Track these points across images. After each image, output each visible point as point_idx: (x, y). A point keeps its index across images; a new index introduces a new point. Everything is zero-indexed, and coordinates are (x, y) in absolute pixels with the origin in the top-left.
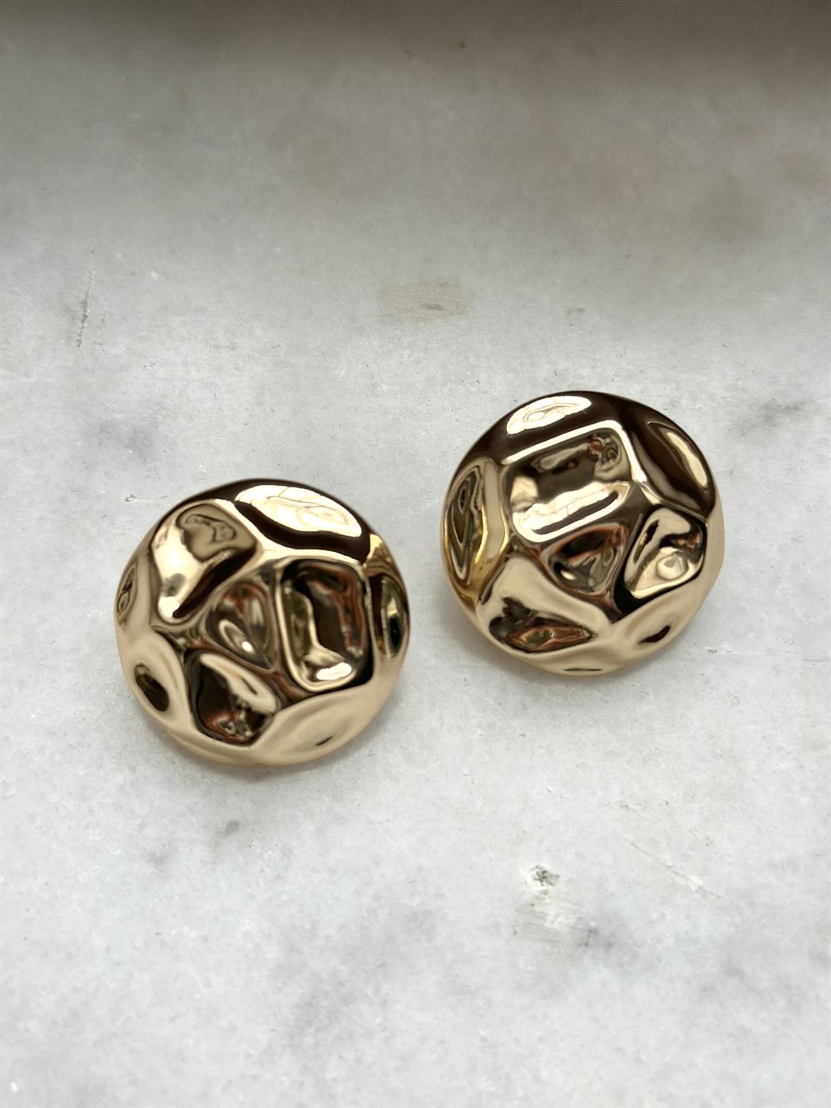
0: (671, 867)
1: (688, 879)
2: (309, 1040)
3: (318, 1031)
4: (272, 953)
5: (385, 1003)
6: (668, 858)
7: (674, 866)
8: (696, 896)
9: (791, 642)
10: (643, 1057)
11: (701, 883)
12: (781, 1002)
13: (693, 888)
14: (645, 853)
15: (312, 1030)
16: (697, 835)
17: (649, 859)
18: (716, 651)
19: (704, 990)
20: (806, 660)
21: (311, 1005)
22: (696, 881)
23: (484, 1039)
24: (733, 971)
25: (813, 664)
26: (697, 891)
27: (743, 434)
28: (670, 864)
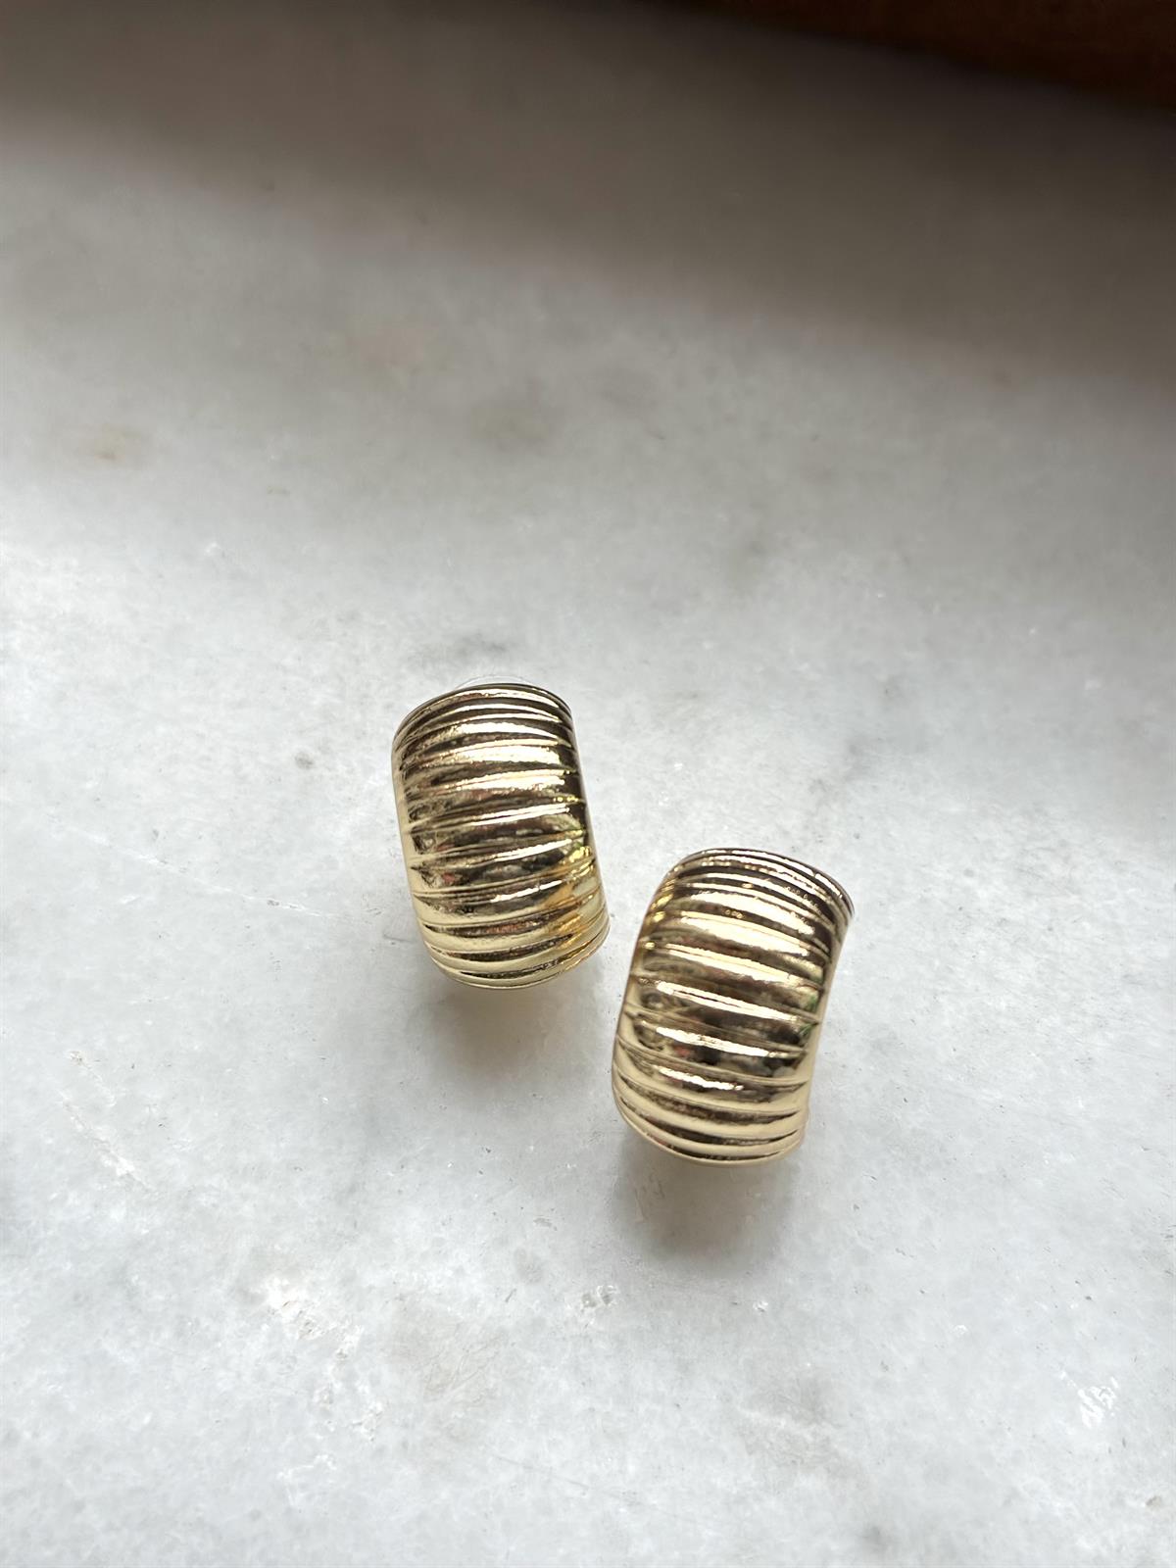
0: (102, 1142)
1: (117, 1161)
6: (103, 1132)
7: (106, 1142)
8: (118, 1183)
9: (376, 912)
11: (131, 1168)
12: (167, 1334)
13: (119, 1172)
14: (77, 1118)
16: (154, 1110)
17: (80, 1127)
18: (278, 904)
20: (385, 937)
22: (125, 1166)
25: (393, 944)
26: (122, 1177)
27: (424, 666)
28: (103, 1139)
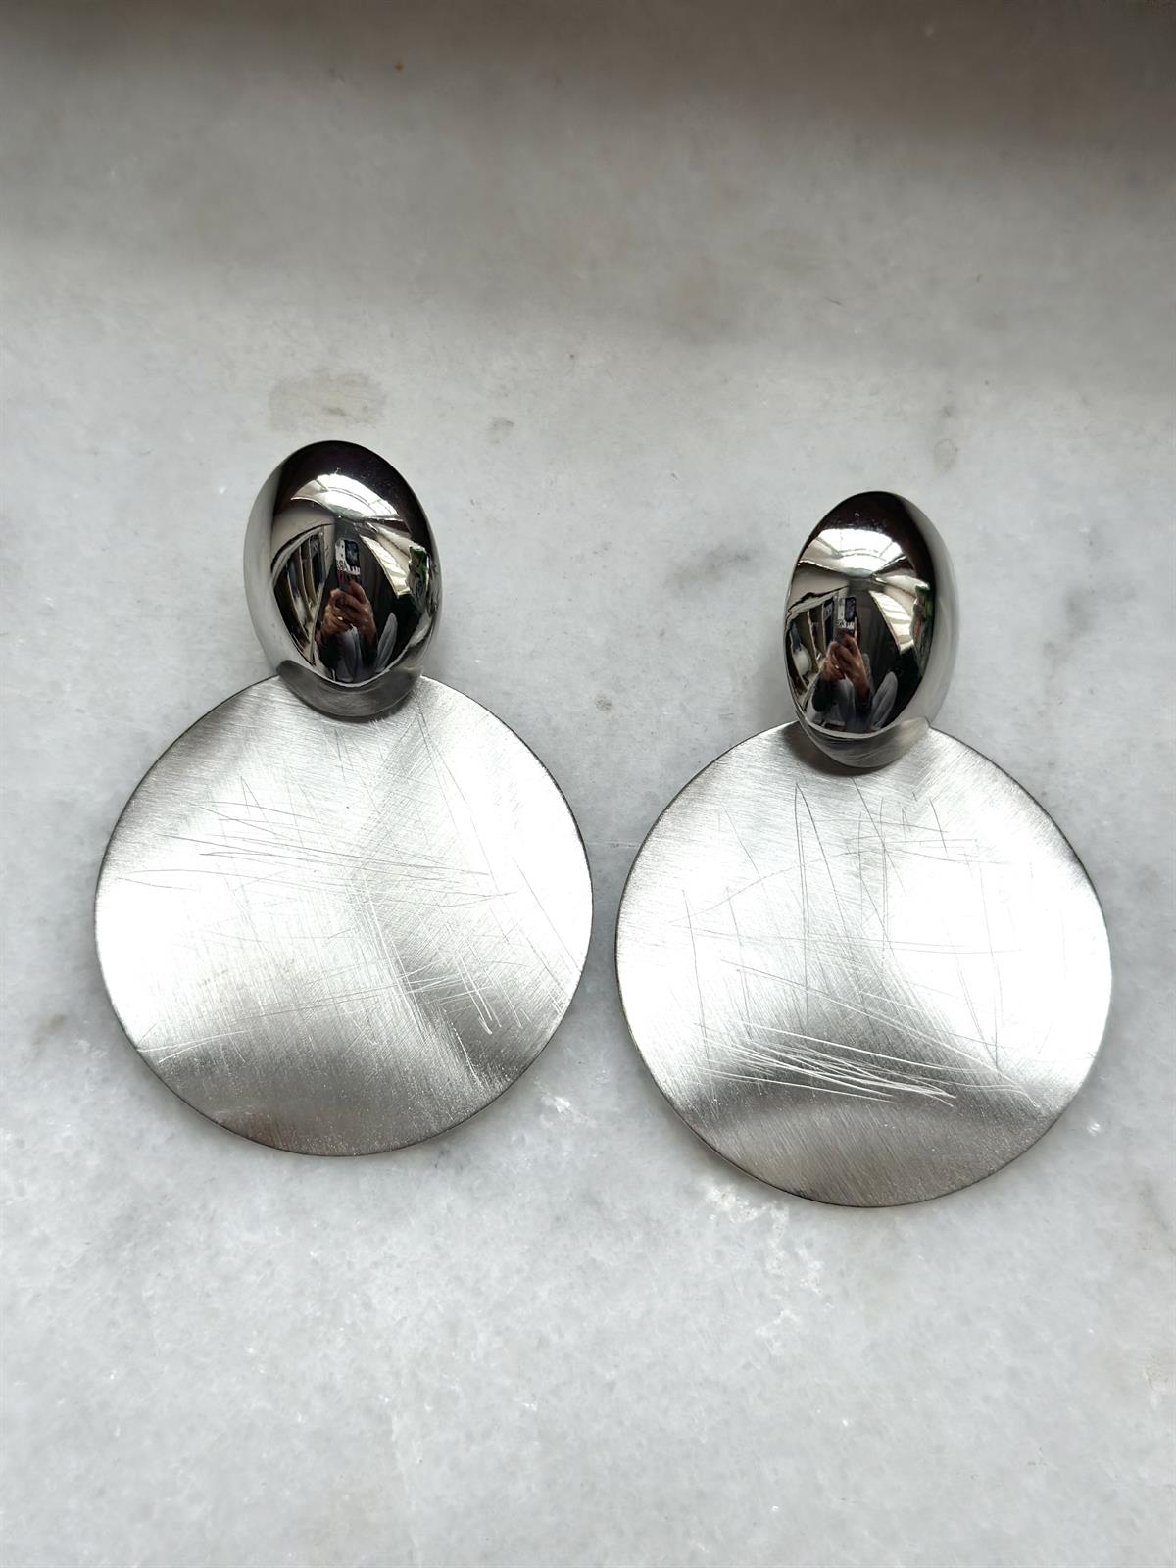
0: (537, 1086)
1: (554, 1100)
2: (126, 1255)
3: (136, 1245)
4: (93, 1162)
5: (212, 1219)
7: (541, 1085)
10: (483, 1288)
11: (568, 1104)
13: (559, 1109)
15: (130, 1244)
16: (570, 1051)
19: (558, 1219)
21: (131, 1218)
22: (562, 1103)
23: (315, 1262)
24: (590, 1200)
26: (562, 1113)
27: (682, 588)
28: (537, 1083)
